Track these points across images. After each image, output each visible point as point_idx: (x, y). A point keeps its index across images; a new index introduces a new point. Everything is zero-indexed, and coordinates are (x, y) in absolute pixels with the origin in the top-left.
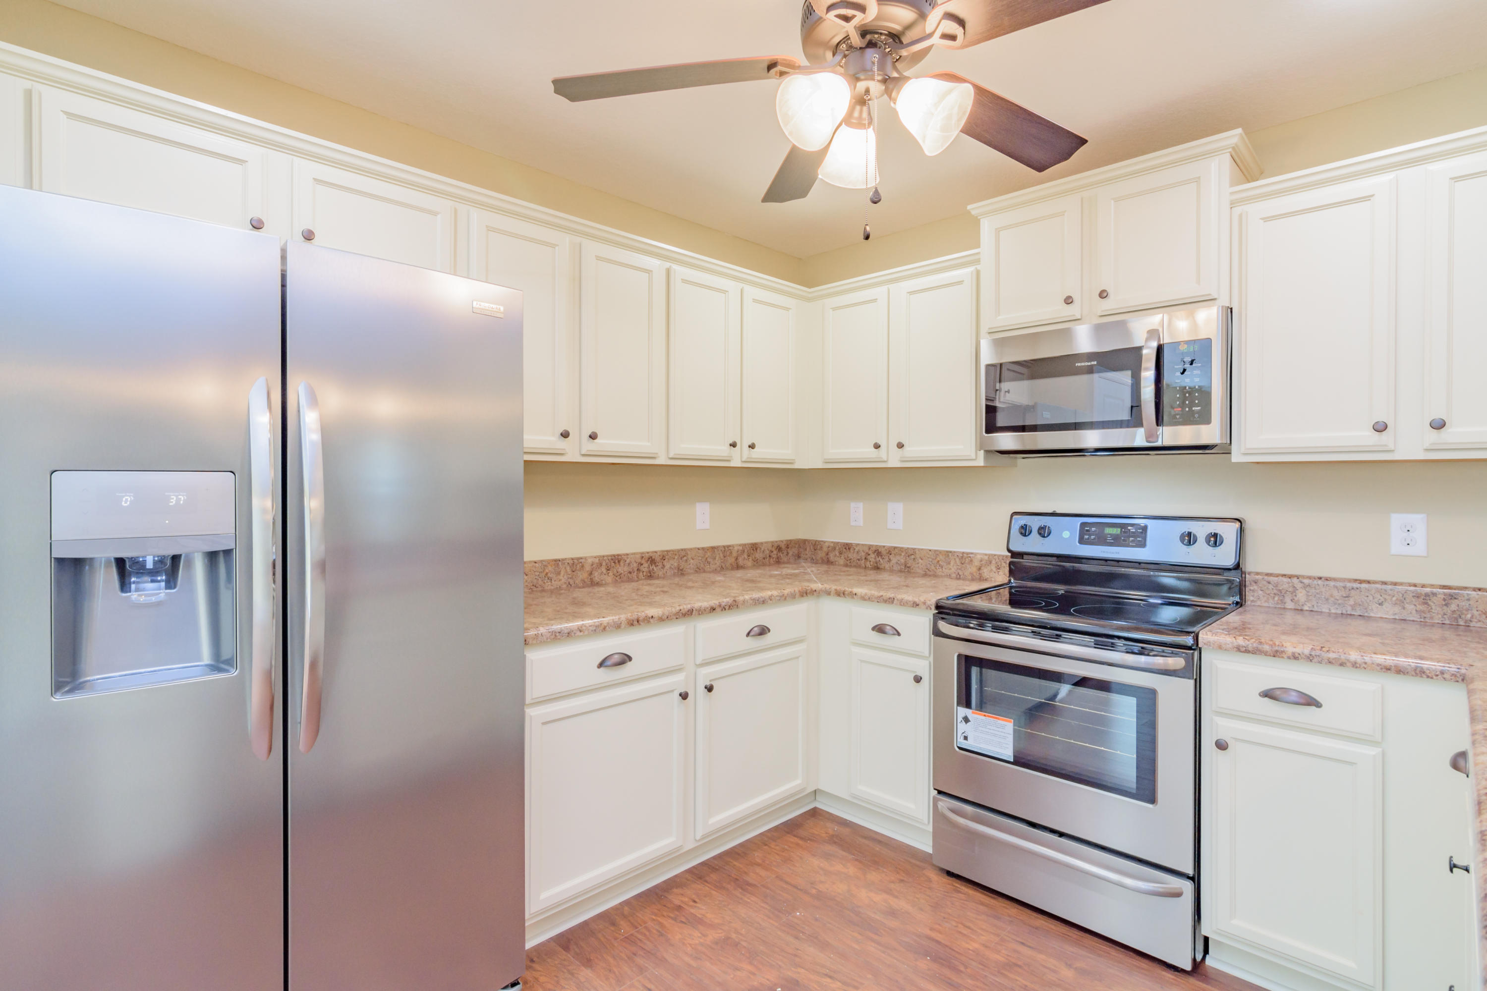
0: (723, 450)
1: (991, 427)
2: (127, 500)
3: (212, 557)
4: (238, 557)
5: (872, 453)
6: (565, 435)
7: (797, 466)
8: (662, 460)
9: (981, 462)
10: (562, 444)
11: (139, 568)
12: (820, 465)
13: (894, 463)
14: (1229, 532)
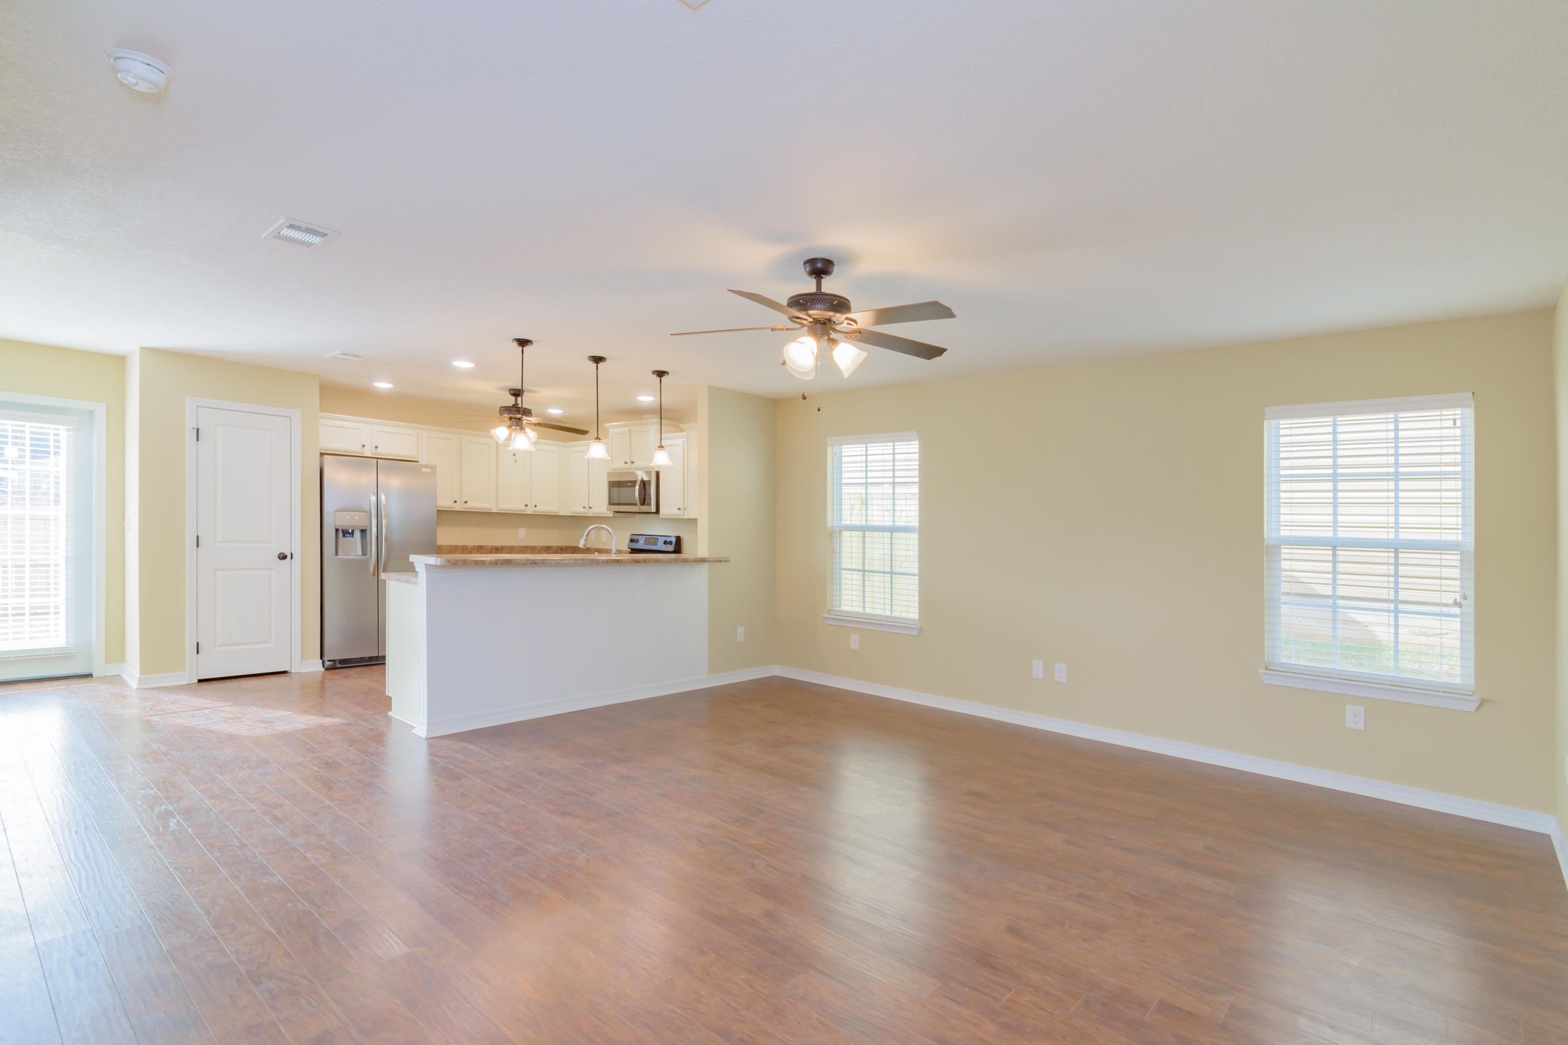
0: (523, 507)
1: (610, 503)
2: (347, 518)
3: (363, 531)
4: (368, 531)
5: (583, 510)
6: (455, 502)
7: (560, 514)
8: (494, 511)
9: (611, 515)
10: (455, 505)
11: (348, 532)
12: (570, 514)
13: (590, 515)
14: (674, 540)
